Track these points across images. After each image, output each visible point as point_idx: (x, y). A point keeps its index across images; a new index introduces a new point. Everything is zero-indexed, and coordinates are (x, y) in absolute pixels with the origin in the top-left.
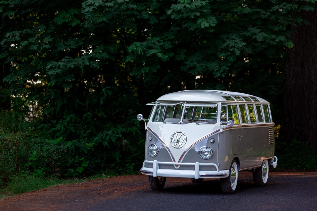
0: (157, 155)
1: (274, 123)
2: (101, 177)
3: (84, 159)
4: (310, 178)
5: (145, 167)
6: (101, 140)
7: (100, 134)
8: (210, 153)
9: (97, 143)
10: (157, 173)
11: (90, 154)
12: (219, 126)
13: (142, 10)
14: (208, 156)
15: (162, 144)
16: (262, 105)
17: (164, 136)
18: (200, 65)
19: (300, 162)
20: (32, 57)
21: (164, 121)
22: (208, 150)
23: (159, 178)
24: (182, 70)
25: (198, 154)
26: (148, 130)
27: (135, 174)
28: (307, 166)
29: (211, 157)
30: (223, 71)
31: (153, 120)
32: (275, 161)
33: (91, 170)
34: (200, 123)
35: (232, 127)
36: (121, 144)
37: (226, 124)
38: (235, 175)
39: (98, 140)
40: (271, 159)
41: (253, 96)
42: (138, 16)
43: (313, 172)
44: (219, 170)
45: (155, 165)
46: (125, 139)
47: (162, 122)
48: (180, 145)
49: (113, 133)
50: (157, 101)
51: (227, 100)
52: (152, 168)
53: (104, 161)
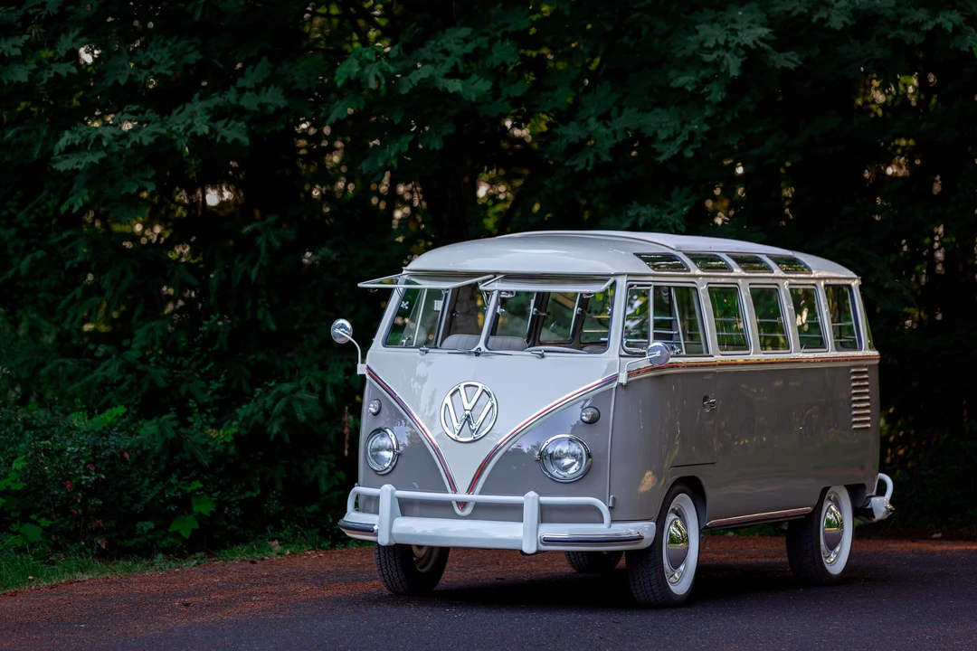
0: (394, 467)
1: (876, 353)
3: (201, 486)
5: (355, 509)
6: (259, 417)
7: (258, 394)
8: (581, 460)
9: (247, 428)
10: (395, 530)
11: (222, 469)
12: (615, 363)
14: (572, 470)
16: (822, 285)
20: (27, 109)
22: (575, 448)
25: (538, 464)
26: (368, 377)
29: (585, 474)
30: (687, 139)
31: (388, 342)
32: (881, 492)
33: (229, 528)
34: (545, 351)
35: (663, 368)
36: (341, 430)
37: (643, 355)
38: (685, 539)
39: (252, 415)
40: (863, 486)
44: (613, 521)
45: (385, 505)
46: (351, 412)
49: (309, 388)
50: (404, 272)
51: (654, 267)
52: (377, 512)
53: (280, 494)
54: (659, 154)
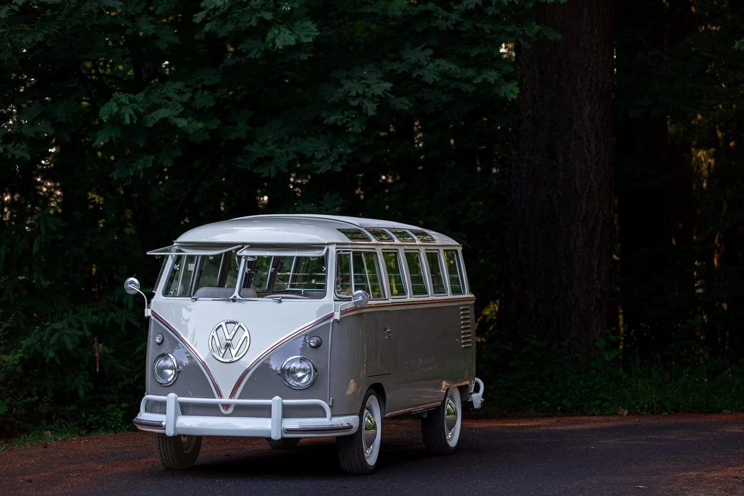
0: (175, 381)
1: (473, 296)
2: (40, 439)
4: (569, 431)
5: (146, 411)
6: (38, 346)
7: (37, 330)
8: (310, 373)
9: (29, 354)
10: (178, 425)
11: (12, 382)
12: (331, 305)
13: (139, 15)
14: (304, 380)
15: (187, 353)
16: (441, 250)
17: (194, 334)
18: (283, 151)
19: (547, 394)
21: (194, 294)
22: (305, 365)
23: (184, 440)
24: (239, 166)
25: (279, 377)
26: (152, 317)
27: (128, 430)
28: (564, 402)
29: (312, 384)
30: (337, 158)
31: (166, 293)
32: (477, 390)
33: (16, 423)
34: (283, 298)
35: (364, 308)
36: (92, 354)
37: (349, 299)
38: (375, 427)
39: (33, 345)
40: (467, 386)
41: (421, 229)
42: (129, 30)
43: (580, 418)
44: (333, 416)
45: (171, 408)
46: (100, 341)
47: (190, 297)
48: (234, 355)
49: (70, 326)
50: (175, 244)
51: (351, 238)
52: (165, 413)
53: (50, 399)
54: (317, 169)
